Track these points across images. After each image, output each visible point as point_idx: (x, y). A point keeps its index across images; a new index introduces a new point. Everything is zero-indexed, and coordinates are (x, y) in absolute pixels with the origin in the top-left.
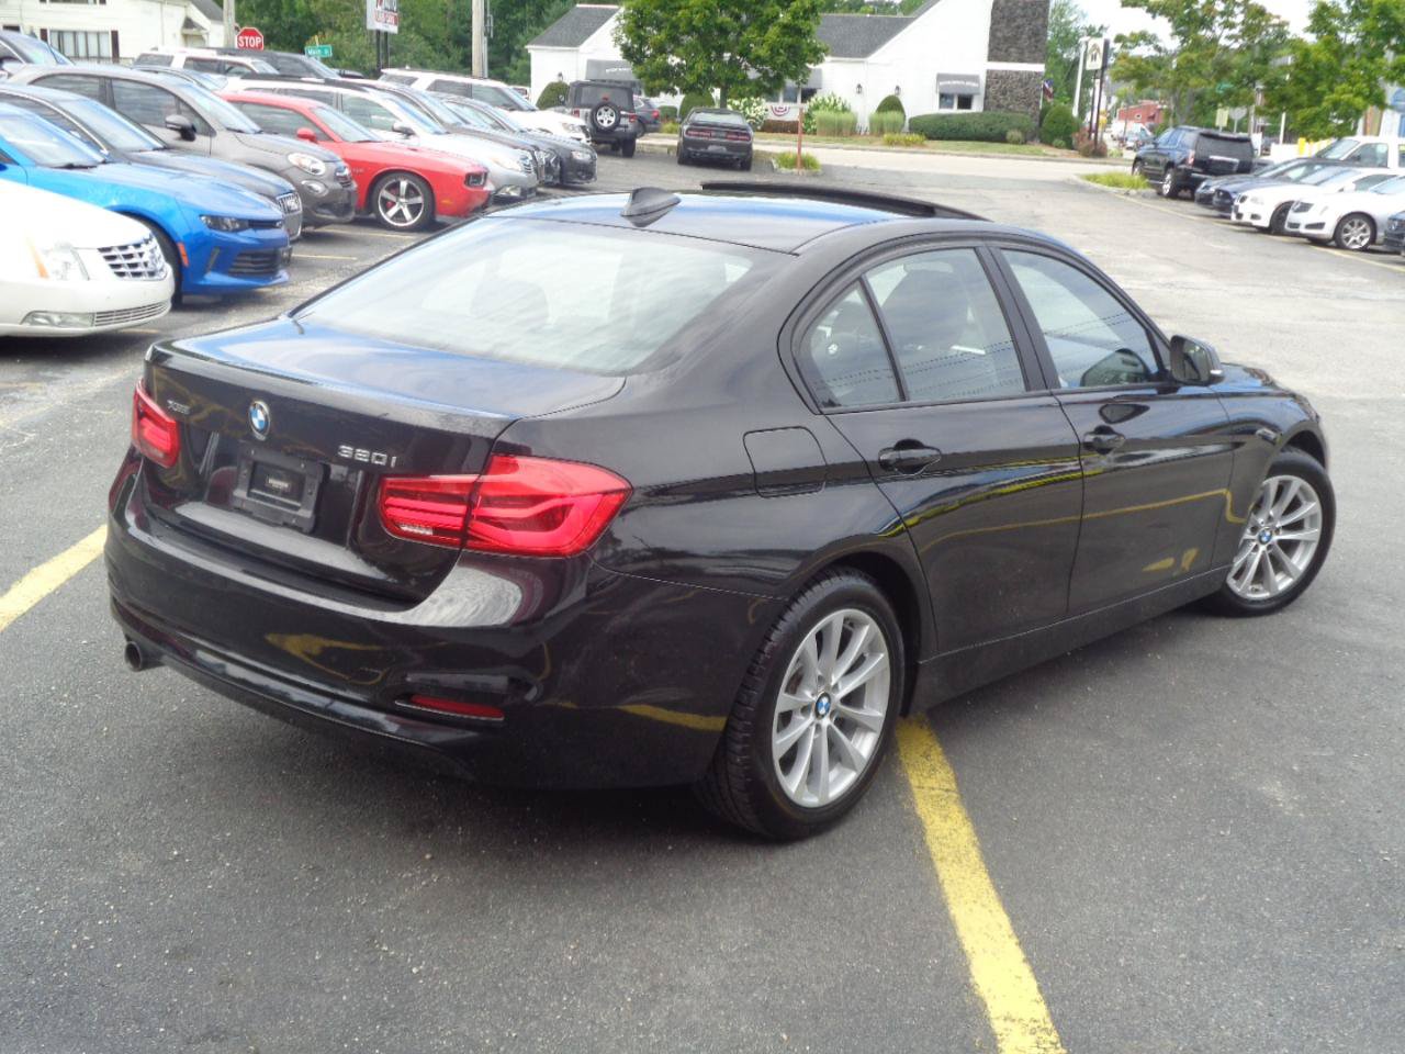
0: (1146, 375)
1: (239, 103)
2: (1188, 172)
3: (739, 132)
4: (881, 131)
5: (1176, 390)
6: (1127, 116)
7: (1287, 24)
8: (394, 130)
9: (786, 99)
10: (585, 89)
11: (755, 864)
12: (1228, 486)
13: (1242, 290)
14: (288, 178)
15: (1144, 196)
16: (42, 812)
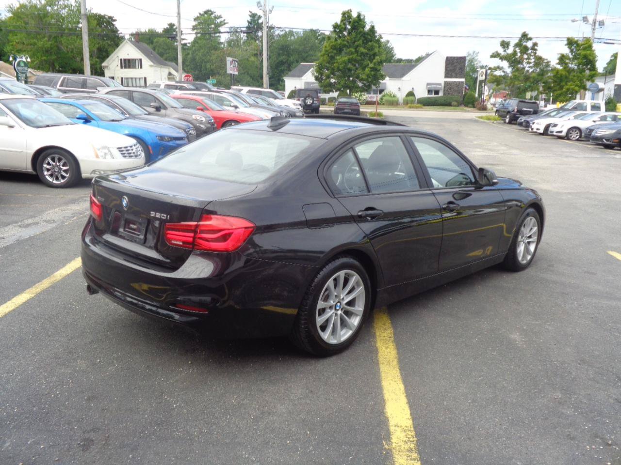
0: (471, 183)
1: (177, 99)
2: (515, 115)
3: (356, 105)
4: (407, 103)
5: (482, 188)
6: (496, 97)
7: (550, 62)
8: (231, 106)
9: (374, 94)
10: (302, 91)
11: (311, 366)
12: (504, 223)
13: (531, 155)
14: (192, 123)
15: (499, 123)
16: (55, 346)
